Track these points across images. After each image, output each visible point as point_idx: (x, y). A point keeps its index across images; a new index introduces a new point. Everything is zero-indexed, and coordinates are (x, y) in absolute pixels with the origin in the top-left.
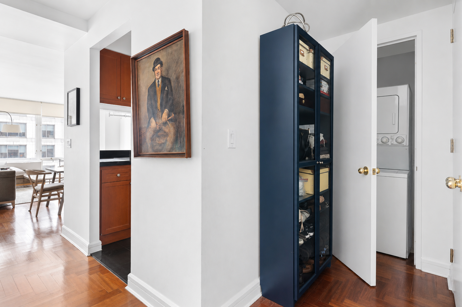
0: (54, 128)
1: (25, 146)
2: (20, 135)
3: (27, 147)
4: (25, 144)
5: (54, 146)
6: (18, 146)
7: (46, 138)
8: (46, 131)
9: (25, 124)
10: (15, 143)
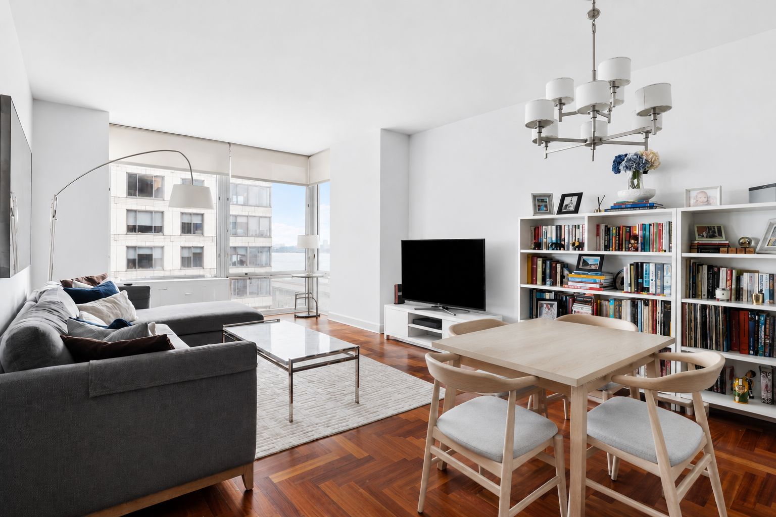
0: (203, 220)
1: (162, 248)
2: (155, 230)
3: (165, 248)
4: (161, 245)
5: (202, 248)
6: (151, 248)
7: (192, 234)
8: (191, 223)
9: (162, 213)
10: (148, 244)
